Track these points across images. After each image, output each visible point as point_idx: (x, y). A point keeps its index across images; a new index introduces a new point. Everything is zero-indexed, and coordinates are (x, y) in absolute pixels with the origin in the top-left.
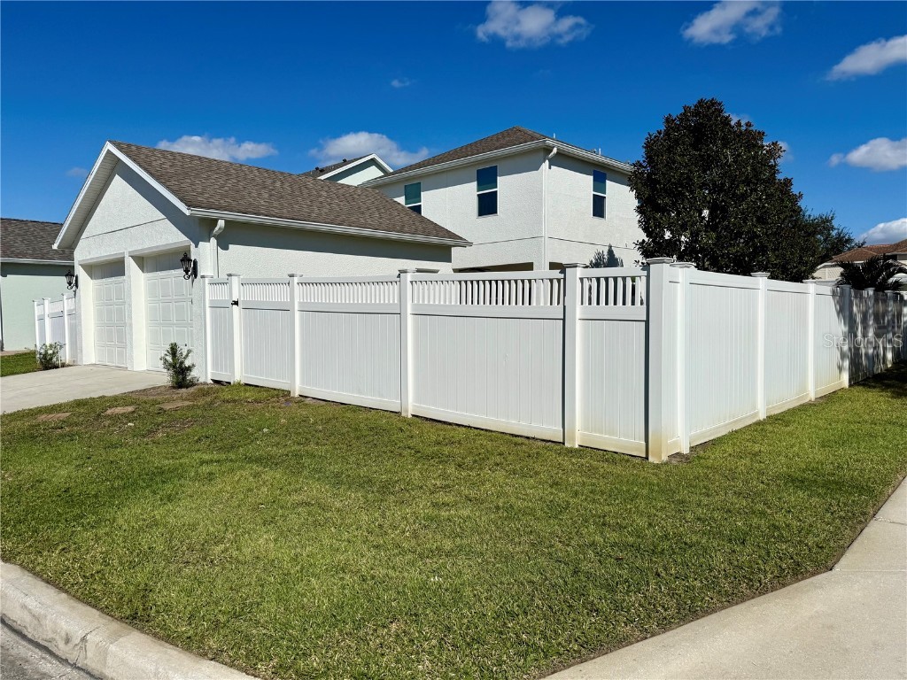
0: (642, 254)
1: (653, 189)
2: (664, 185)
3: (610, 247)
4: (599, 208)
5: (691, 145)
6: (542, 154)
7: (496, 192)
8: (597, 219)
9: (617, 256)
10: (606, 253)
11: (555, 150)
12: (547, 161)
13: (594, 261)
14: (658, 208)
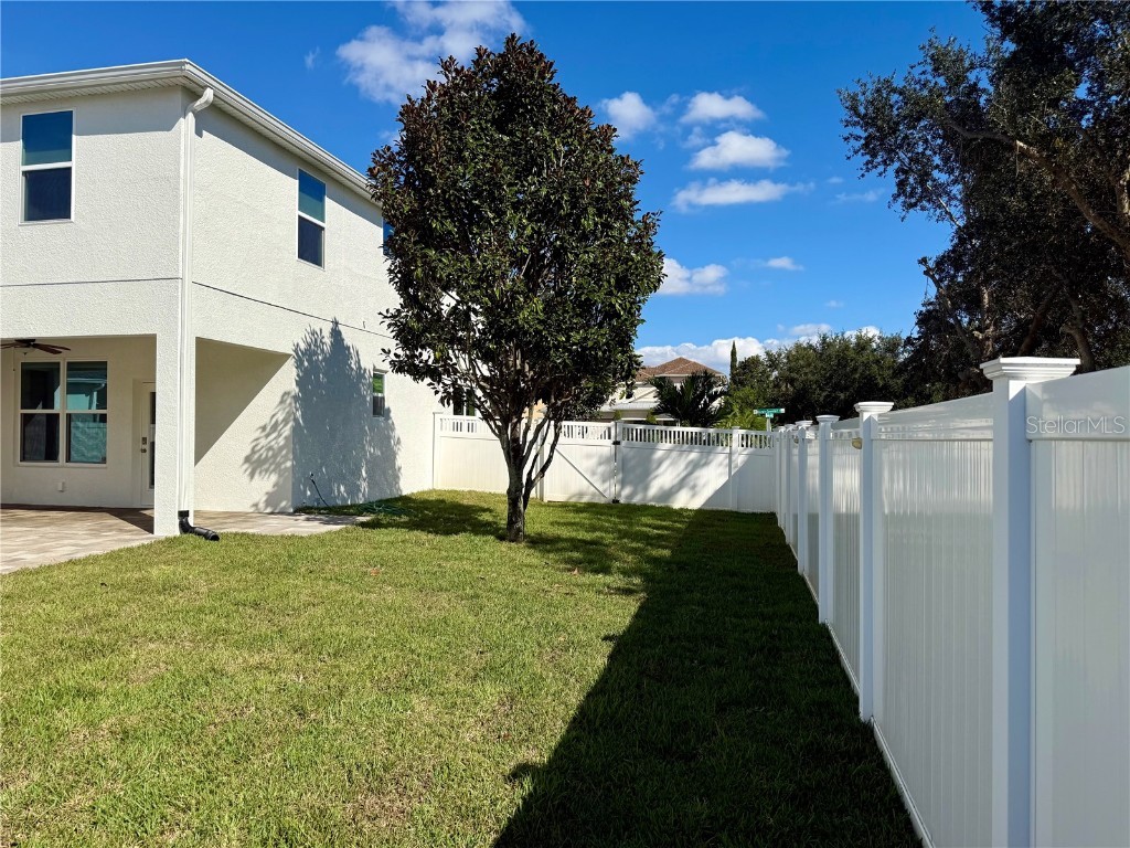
0: (395, 337)
1: (422, 197)
2: (444, 192)
3: (336, 323)
4: (310, 245)
5: (494, 122)
6: (179, 98)
7: (69, 169)
8: (308, 267)
9: (348, 342)
10: (326, 333)
11: (209, 95)
12: (190, 116)
13: (303, 346)
14: (428, 237)
